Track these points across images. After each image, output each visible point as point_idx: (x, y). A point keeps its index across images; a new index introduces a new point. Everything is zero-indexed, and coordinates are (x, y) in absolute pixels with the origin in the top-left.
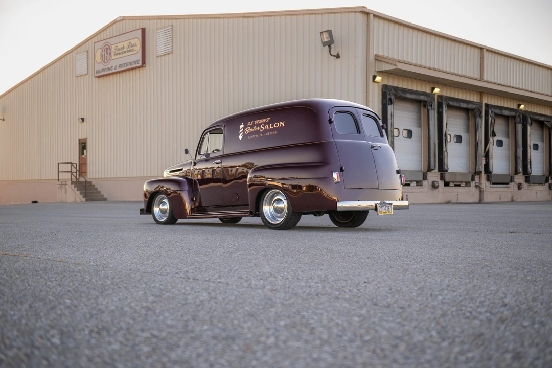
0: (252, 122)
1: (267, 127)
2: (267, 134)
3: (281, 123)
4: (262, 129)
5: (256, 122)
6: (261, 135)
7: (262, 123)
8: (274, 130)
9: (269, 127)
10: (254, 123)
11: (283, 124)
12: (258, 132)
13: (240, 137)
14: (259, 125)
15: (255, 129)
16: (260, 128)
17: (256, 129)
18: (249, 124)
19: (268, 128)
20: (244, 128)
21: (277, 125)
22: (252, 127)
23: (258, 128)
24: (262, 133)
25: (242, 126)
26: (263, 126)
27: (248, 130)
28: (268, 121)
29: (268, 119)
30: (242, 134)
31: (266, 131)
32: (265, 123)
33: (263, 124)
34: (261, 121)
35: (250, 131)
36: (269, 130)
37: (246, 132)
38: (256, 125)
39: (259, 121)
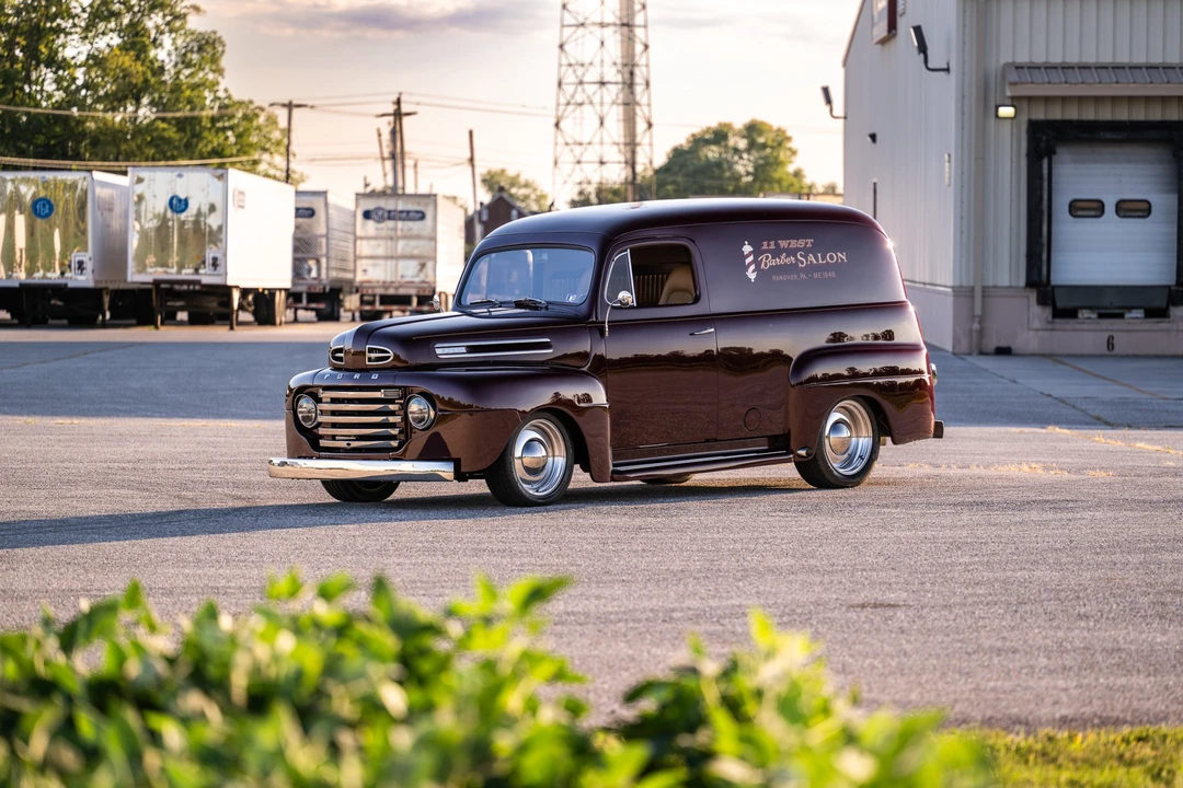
0: (772, 243)
1: (811, 257)
2: (815, 276)
3: (839, 254)
4: (802, 262)
5: (783, 244)
6: (803, 276)
7: (798, 249)
8: (828, 267)
9: (817, 259)
10: (777, 245)
11: (844, 258)
12: (792, 268)
13: (751, 275)
14: (791, 252)
15: (784, 260)
16: (796, 259)
17: (786, 261)
18: (765, 247)
19: (814, 261)
20: (757, 252)
21: (831, 258)
22: (776, 253)
23: (793, 259)
24: (806, 270)
25: (747, 249)
26: (801, 256)
27: (768, 262)
28: (809, 245)
29: (809, 241)
30: (753, 267)
31: (811, 268)
32: (806, 251)
33: (801, 252)
34: (794, 243)
35: (772, 262)
36: (819, 268)
37: (763, 266)
38: (785, 250)
39: (790, 244)
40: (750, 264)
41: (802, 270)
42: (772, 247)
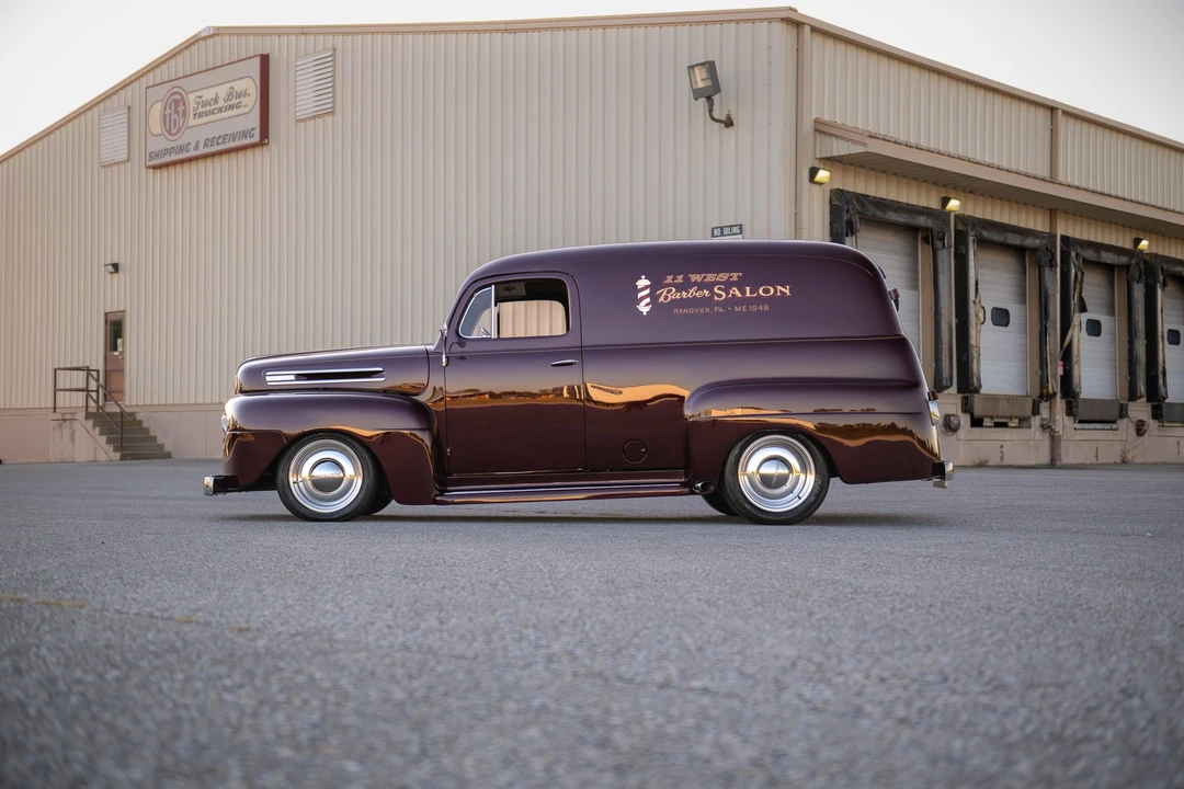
0: (680, 277)
1: (735, 292)
2: (737, 309)
3: (779, 288)
4: (720, 296)
5: (695, 278)
6: (719, 309)
7: (717, 283)
8: (760, 300)
9: (743, 292)
10: (686, 279)
11: (787, 292)
13: (644, 308)
14: (710, 286)
15: (694, 293)
16: (712, 292)
17: (697, 294)
18: (669, 281)
19: (739, 295)
20: (654, 287)
21: (764, 291)
22: (684, 286)
23: (706, 292)
24: (724, 304)
25: (643, 282)
26: (719, 289)
27: (669, 295)
28: (735, 279)
29: (736, 275)
30: (648, 300)
31: (734, 301)
32: (729, 285)
33: (722, 288)
34: (711, 277)
35: (674, 295)
36: (744, 301)
37: (662, 299)
38: (696, 283)
39: (705, 278)
40: (643, 298)
41: (718, 303)
42: (680, 279)
